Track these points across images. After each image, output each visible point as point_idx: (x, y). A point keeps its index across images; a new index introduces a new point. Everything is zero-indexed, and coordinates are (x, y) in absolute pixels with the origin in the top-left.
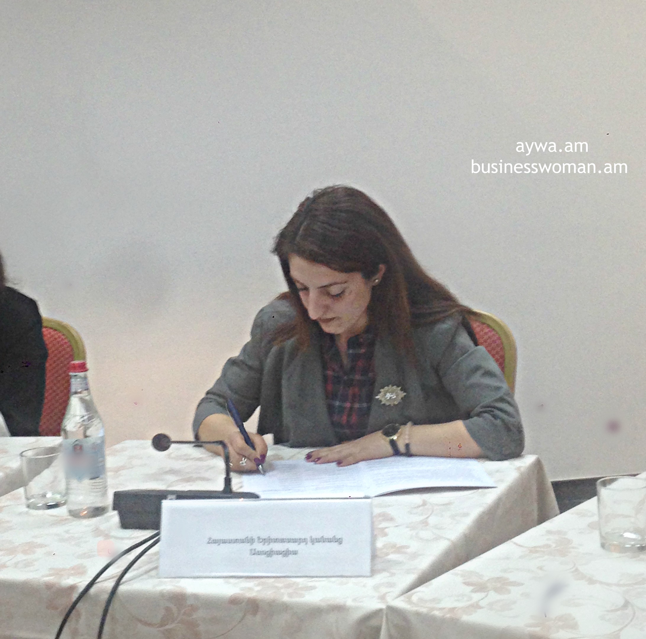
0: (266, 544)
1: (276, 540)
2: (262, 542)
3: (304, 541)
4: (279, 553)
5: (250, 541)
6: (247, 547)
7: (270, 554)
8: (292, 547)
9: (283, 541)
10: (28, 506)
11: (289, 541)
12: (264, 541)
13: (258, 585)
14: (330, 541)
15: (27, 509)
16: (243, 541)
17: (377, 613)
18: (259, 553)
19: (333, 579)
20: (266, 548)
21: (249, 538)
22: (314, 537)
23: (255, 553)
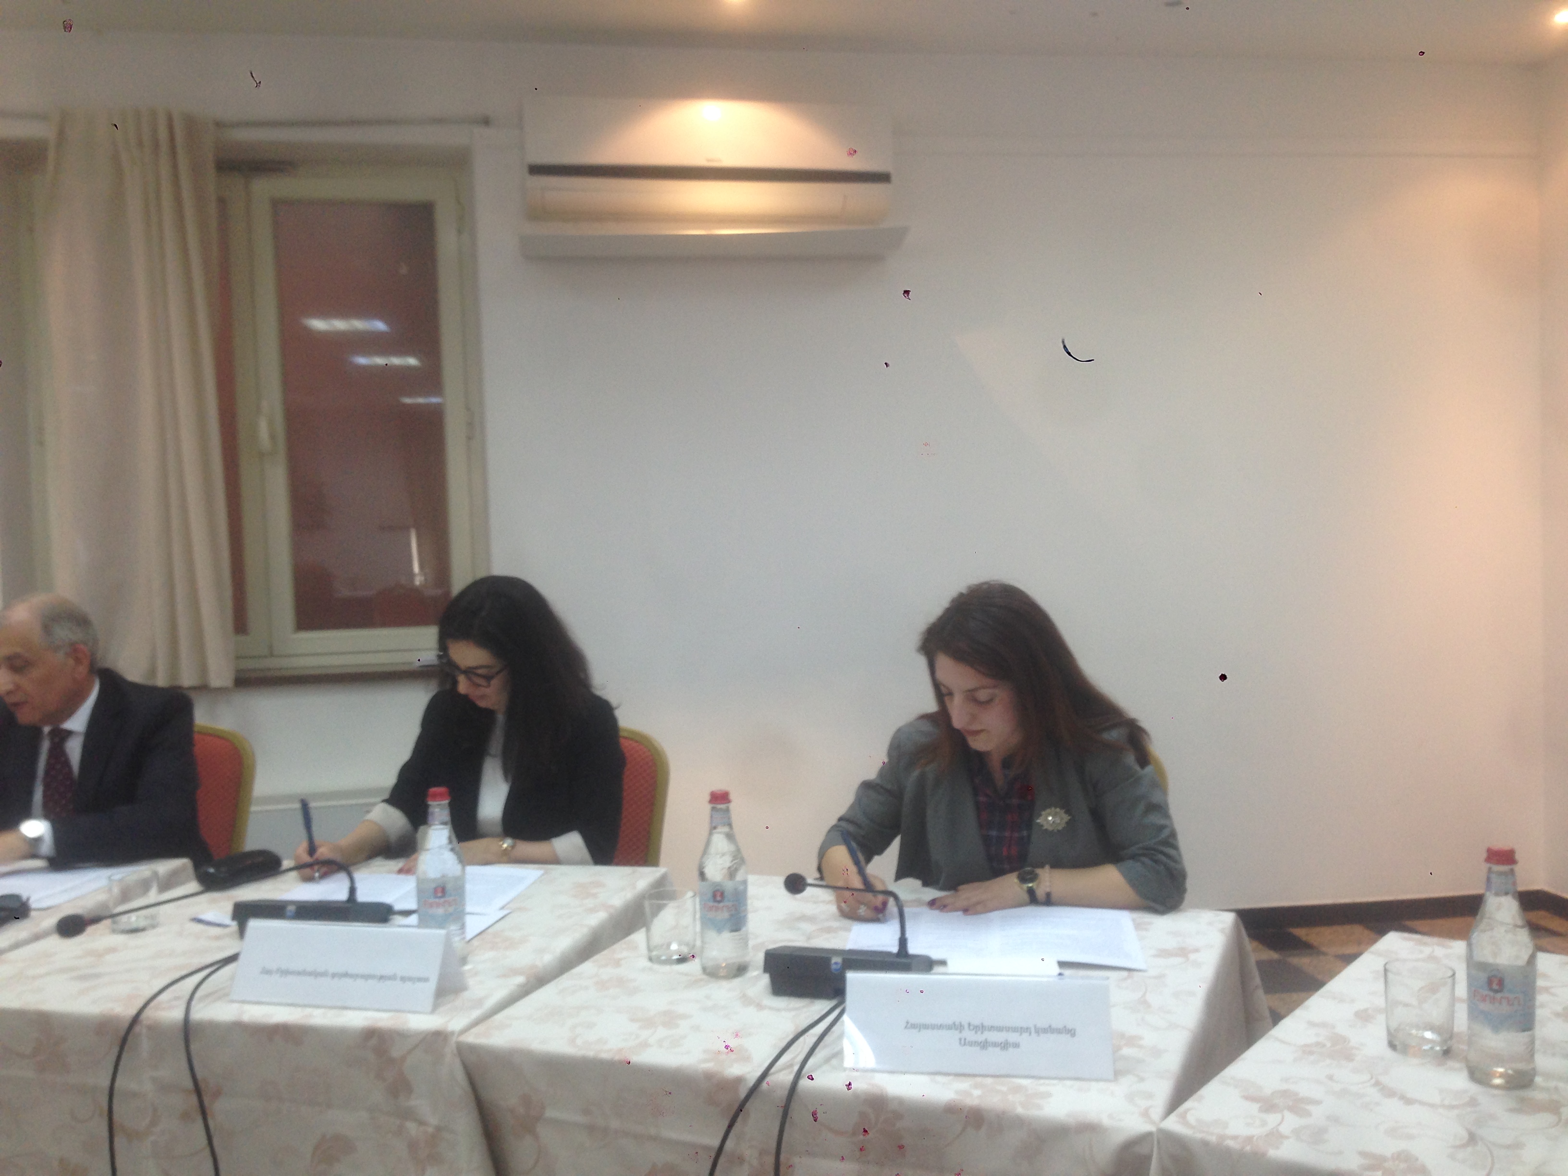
0: (979, 1033)
1: (992, 1028)
2: (973, 1029)
3: (1027, 1030)
4: (995, 1045)
5: (958, 1027)
6: (955, 1035)
7: (984, 1045)
8: (1013, 1037)
9: (1000, 1029)
10: (651, 959)
11: (1008, 1029)
12: (975, 1030)
13: (976, 1086)
14: (1059, 1031)
15: (649, 964)
16: (949, 1027)
17: (1145, 1137)
18: (972, 1044)
19: (1068, 1083)
20: (980, 1037)
21: (957, 1024)
22: (1039, 1025)
23: (964, 1042)
